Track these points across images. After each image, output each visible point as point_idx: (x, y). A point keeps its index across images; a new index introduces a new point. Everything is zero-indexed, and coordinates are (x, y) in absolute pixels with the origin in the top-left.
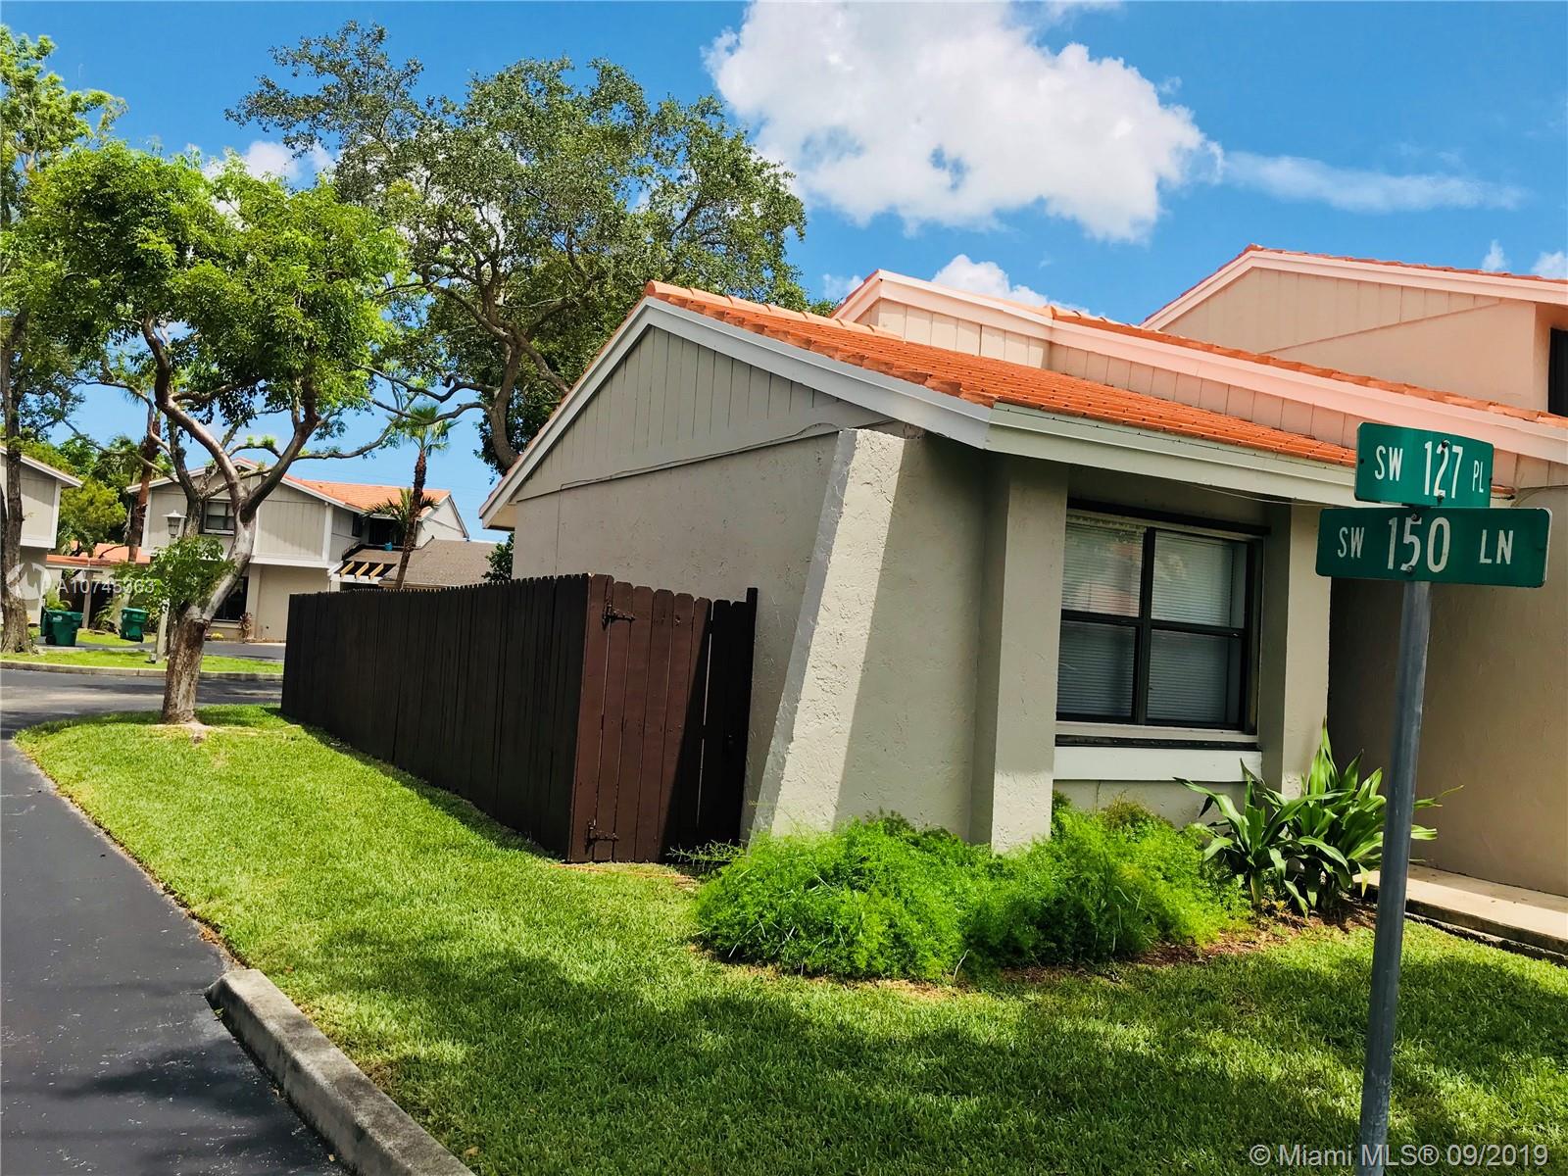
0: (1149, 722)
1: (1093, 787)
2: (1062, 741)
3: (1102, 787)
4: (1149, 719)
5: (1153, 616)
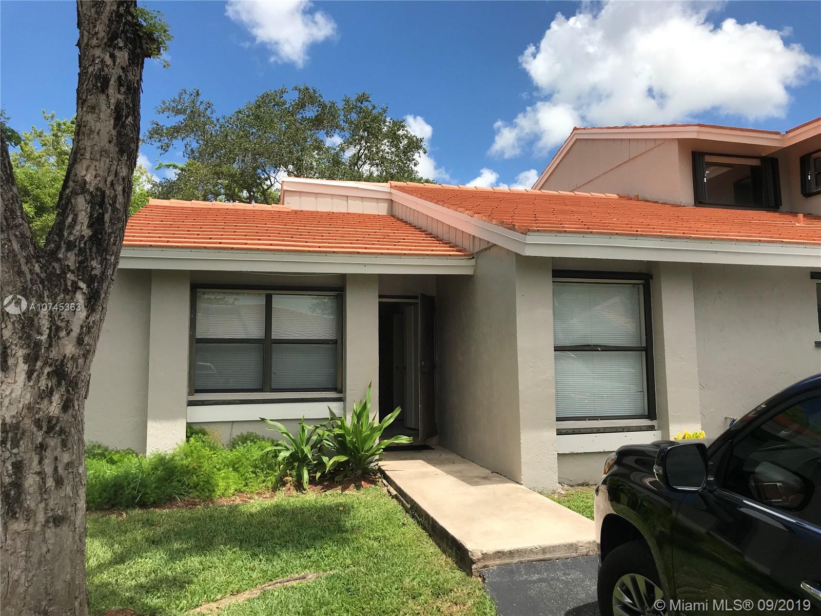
0: (272, 391)
1: (229, 426)
2: (191, 403)
3: (235, 425)
4: (273, 389)
5: (273, 337)
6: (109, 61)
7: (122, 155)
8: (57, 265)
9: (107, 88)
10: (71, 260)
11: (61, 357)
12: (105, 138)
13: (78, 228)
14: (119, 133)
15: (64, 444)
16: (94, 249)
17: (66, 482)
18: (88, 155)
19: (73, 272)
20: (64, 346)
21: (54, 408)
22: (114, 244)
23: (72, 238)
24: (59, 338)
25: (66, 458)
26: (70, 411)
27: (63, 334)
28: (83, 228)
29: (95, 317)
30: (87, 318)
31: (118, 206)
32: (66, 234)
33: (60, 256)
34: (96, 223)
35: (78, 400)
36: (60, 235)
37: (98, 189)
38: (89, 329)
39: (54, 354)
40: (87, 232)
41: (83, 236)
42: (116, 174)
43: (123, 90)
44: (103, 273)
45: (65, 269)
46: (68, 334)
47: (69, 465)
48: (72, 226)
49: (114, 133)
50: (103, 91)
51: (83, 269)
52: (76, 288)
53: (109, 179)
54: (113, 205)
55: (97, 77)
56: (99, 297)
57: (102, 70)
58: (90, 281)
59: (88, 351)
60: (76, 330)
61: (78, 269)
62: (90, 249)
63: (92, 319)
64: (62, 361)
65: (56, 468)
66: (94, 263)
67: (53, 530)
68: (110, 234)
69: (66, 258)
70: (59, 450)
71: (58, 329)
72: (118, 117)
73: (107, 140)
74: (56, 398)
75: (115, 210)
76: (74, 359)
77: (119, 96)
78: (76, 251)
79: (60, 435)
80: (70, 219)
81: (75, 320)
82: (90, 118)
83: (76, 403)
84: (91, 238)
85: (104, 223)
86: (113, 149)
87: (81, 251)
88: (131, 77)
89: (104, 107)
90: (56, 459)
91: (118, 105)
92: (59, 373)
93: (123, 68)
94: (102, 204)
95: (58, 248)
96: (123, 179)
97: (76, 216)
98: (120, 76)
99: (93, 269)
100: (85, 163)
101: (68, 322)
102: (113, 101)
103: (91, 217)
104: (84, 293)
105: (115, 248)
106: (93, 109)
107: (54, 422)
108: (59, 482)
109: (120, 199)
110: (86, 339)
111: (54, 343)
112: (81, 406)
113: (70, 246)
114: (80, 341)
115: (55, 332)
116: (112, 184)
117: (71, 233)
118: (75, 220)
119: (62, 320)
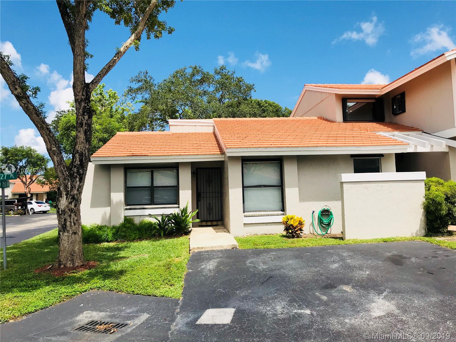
1: (139, 217)
3: (141, 217)
4: (154, 204)
5: (154, 186)
6: (83, 119)
7: (87, 142)
8: (72, 172)
9: (83, 126)
10: (75, 170)
11: (74, 194)
12: (82, 139)
13: (77, 162)
14: (86, 137)
15: (75, 215)
16: (81, 167)
17: (76, 224)
18: (78, 143)
19: (76, 173)
20: (74, 191)
21: (73, 206)
22: (86, 165)
23: (75, 165)
24: (73, 189)
25: (76, 218)
26: (76, 207)
27: (74, 188)
28: (78, 162)
29: (81, 184)
30: (79, 184)
31: (86, 155)
32: (74, 164)
33: (73, 169)
34: (81, 160)
35: (78, 204)
36: (73, 164)
37: (81, 152)
38: (80, 187)
39: (72, 193)
40: (79, 163)
41: (78, 164)
42: (86, 147)
43: (86, 126)
44: (83, 173)
45: (74, 173)
46: (75, 188)
47: (77, 220)
48: (75, 162)
49: (85, 137)
50: (82, 127)
51: (78, 172)
52: (76, 177)
53: (84, 149)
54: (85, 155)
55: (80, 124)
56: (82, 179)
57: (81, 121)
58: (80, 175)
59: (80, 192)
60: (77, 187)
61: (77, 172)
62: (80, 167)
63: (80, 184)
64: (74, 195)
65: (74, 221)
66: (81, 171)
67: (74, 235)
68: (85, 163)
69: (74, 170)
70: (74, 216)
71: (73, 187)
72: (85, 133)
73: (83, 139)
74: (73, 204)
75: (85, 156)
76: (77, 194)
77: (86, 128)
78: (76, 168)
79: (74, 213)
80: (75, 160)
81: (77, 185)
82: (79, 134)
83: (78, 205)
84: (80, 164)
85: (83, 160)
86: (85, 141)
87: (78, 168)
88: (88, 122)
89: (82, 131)
90: (74, 218)
91: (85, 129)
92: (73, 198)
93: (86, 120)
94: (82, 156)
95: (72, 167)
96: (87, 148)
97: (76, 159)
98: (86, 122)
99: (80, 172)
100: (78, 145)
101: (75, 185)
102: (84, 129)
103: (79, 159)
104: (78, 178)
105: (86, 166)
106: (79, 132)
107: (73, 209)
108: (75, 224)
109: (87, 153)
110: (80, 189)
111: (72, 191)
112: (79, 206)
113: (75, 167)
114: (78, 190)
115: (72, 188)
116: (85, 150)
117: (75, 163)
118: (76, 160)
119: (73, 185)
